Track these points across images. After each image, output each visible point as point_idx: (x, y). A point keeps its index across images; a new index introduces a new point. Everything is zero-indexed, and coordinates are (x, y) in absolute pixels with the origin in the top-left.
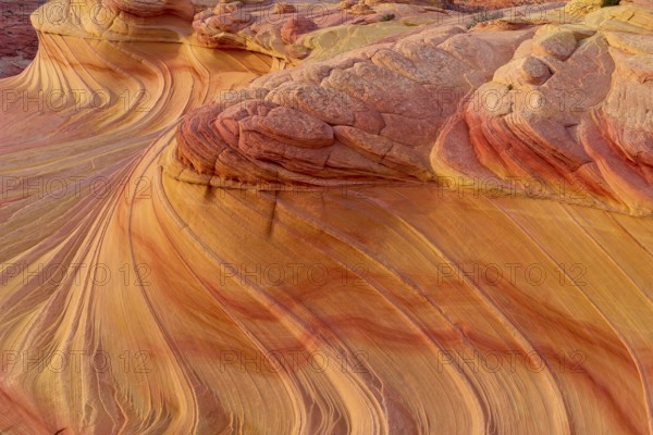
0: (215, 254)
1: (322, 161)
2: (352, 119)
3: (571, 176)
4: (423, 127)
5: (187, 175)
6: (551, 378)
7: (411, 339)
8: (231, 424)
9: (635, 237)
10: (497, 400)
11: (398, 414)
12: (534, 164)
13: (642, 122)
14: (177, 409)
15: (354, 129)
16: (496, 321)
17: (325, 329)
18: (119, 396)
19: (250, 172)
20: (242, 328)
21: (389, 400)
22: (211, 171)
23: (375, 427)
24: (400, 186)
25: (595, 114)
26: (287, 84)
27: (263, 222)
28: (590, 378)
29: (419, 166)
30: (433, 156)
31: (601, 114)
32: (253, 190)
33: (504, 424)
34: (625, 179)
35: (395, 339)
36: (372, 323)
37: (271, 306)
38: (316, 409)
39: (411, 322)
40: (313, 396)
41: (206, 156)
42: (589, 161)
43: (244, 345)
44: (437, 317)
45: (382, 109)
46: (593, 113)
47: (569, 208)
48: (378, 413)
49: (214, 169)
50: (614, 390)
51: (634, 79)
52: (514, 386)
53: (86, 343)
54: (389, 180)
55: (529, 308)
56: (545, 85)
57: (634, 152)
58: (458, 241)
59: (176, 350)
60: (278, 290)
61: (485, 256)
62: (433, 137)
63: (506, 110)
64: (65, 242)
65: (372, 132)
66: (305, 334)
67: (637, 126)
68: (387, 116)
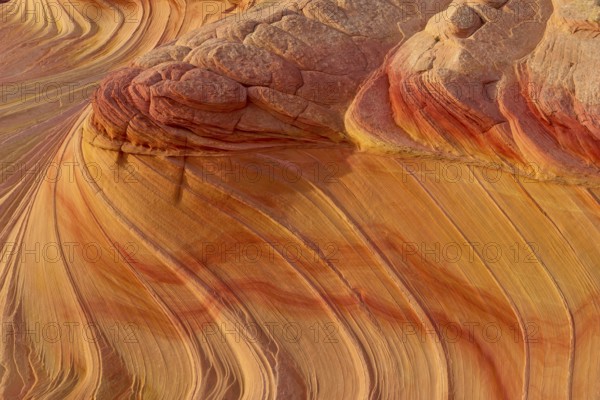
0: (126, 219)
1: (231, 126)
2: (268, 79)
3: (481, 137)
4: (343, 84)
5: (100, 141)
6: (440, 345)
7: (310, 303)
8: (132, 387)
9: (538, 202)
10: (386, 366)
11: (289, 379)
12: (446, 124)
13: (563, 78)
14: (84, 370)
15: (268, 90)
16: (394, 287)
17: (227, 293)
18: (33, 355)
19: (159, 138)
20: (149, 292)
21: (282, 364)
22: (122, 137)
23: (265, 393)
24: (310, 148)
25: (519, 68)
26: (209, 42)
27: (171, 187)
28: (478, 347)
29: (333, 127)
30: (347, 116)
31: (525, 68)
32: (162, 156)
33: (388, 390)
34: (535, 141)
35: (295, 303)
36: (273, 287)
37: (177, 270)
38: (213, 372)
39: (310, 287)
40: (212, 359)
41: (118, 122)
42: (502, 120)
43: (151, 308)
44: (336, 281)
45: (303, 66)
46: (516, 66)
47: (476, 171)
48: (269, 378)
49: (125, 135)
50: (498, 361)
51: (565, 29)
52: (404, 353)
53: (8, 302)
54: (300, 141)
55: (426, 273)
56: (472, 38)
57: (549, 111)
58: (364, 204)
59: (88, 312)
60: (184, 254)
61: (389, 220)
62: (352, 94)
63: (427, 65)
64: (10, 193)
65: (287, 92)
66: (207, 298)
67: (556, 83)
68: (307, 74)
